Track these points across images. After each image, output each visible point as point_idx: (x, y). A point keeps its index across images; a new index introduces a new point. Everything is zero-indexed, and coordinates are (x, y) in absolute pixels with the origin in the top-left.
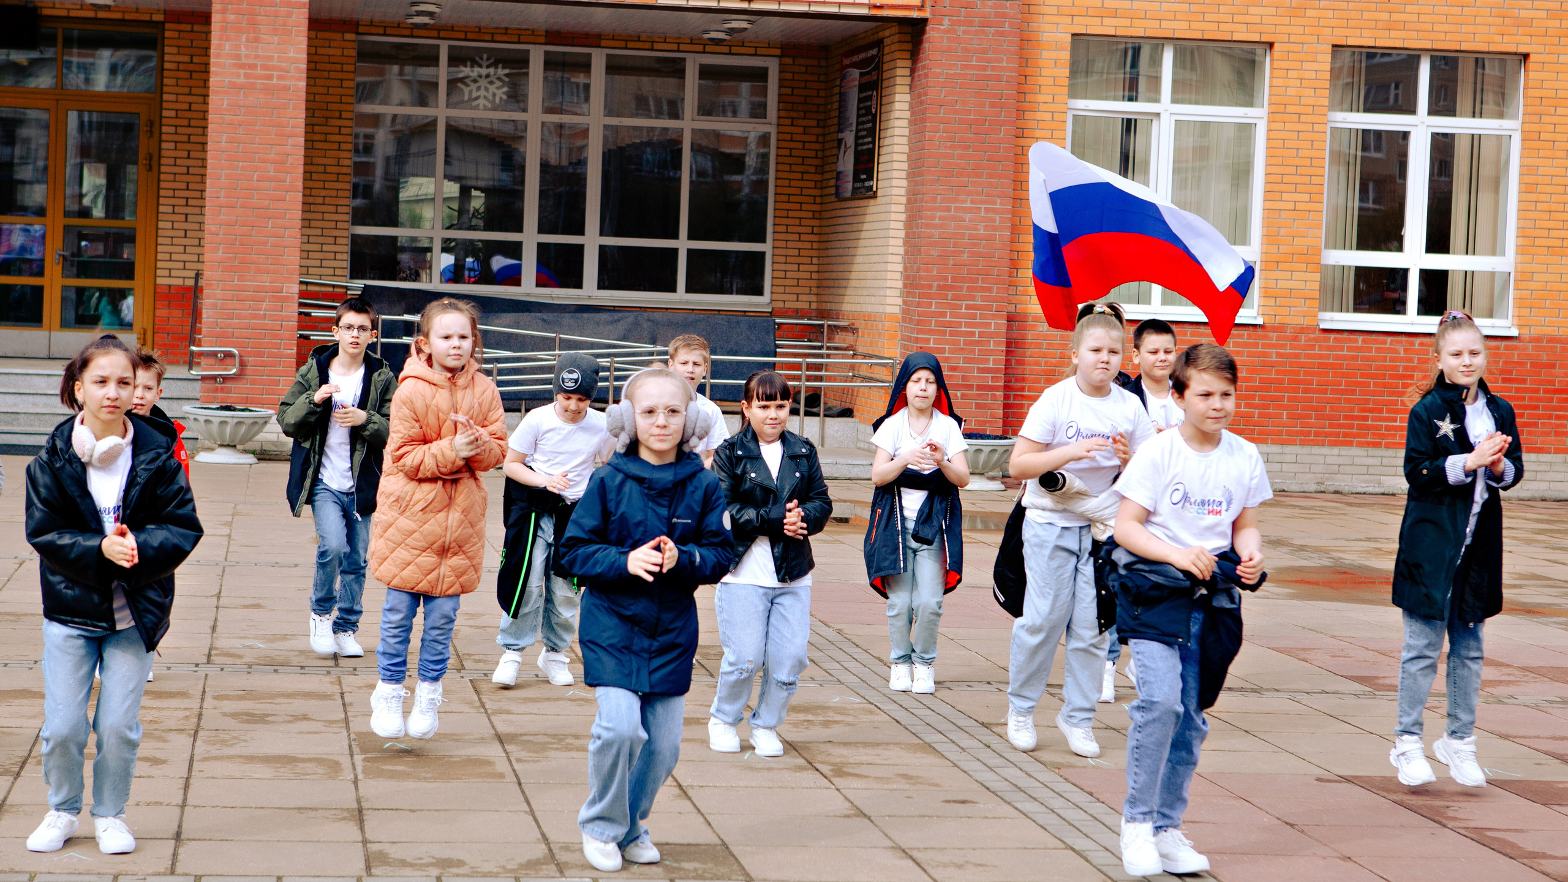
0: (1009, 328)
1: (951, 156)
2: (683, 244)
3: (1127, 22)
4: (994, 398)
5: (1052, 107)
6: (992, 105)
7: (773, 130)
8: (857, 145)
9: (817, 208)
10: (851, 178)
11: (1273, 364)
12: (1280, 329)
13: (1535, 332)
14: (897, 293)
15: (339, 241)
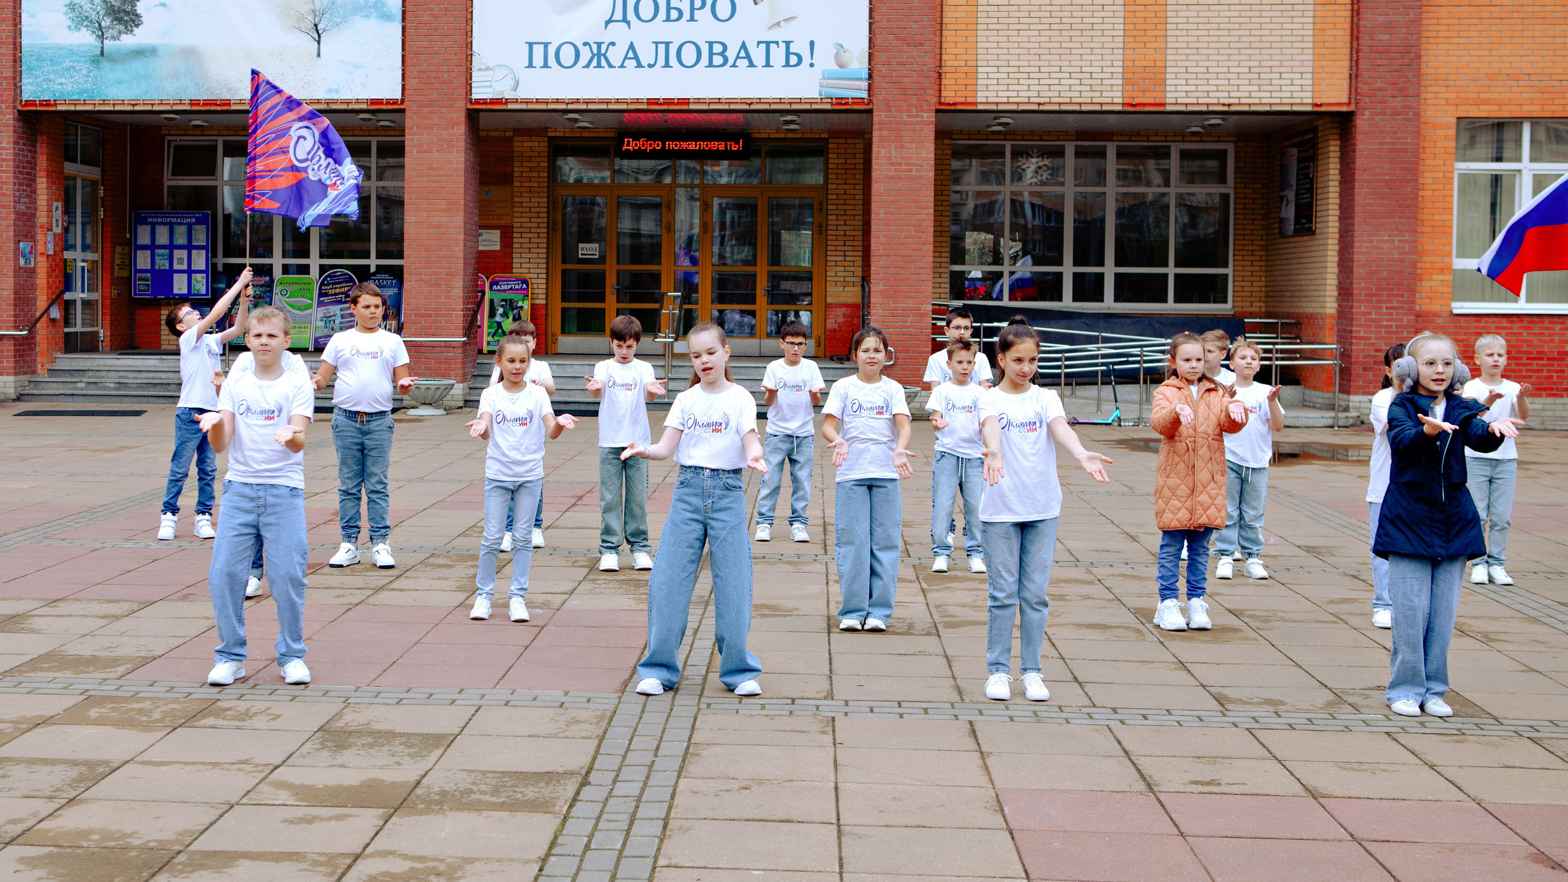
0: (1417, 321)
1: (1371, 205)
2: (1171, 271)
3: (1496, 108)
5: (1444, 168)
6: (1402, 169)
7: (1231, 192)
8: (1297, 200)
9: (1264, 243)
10: (1292, 222)
14: (1334, 299)
15: (943, 275)
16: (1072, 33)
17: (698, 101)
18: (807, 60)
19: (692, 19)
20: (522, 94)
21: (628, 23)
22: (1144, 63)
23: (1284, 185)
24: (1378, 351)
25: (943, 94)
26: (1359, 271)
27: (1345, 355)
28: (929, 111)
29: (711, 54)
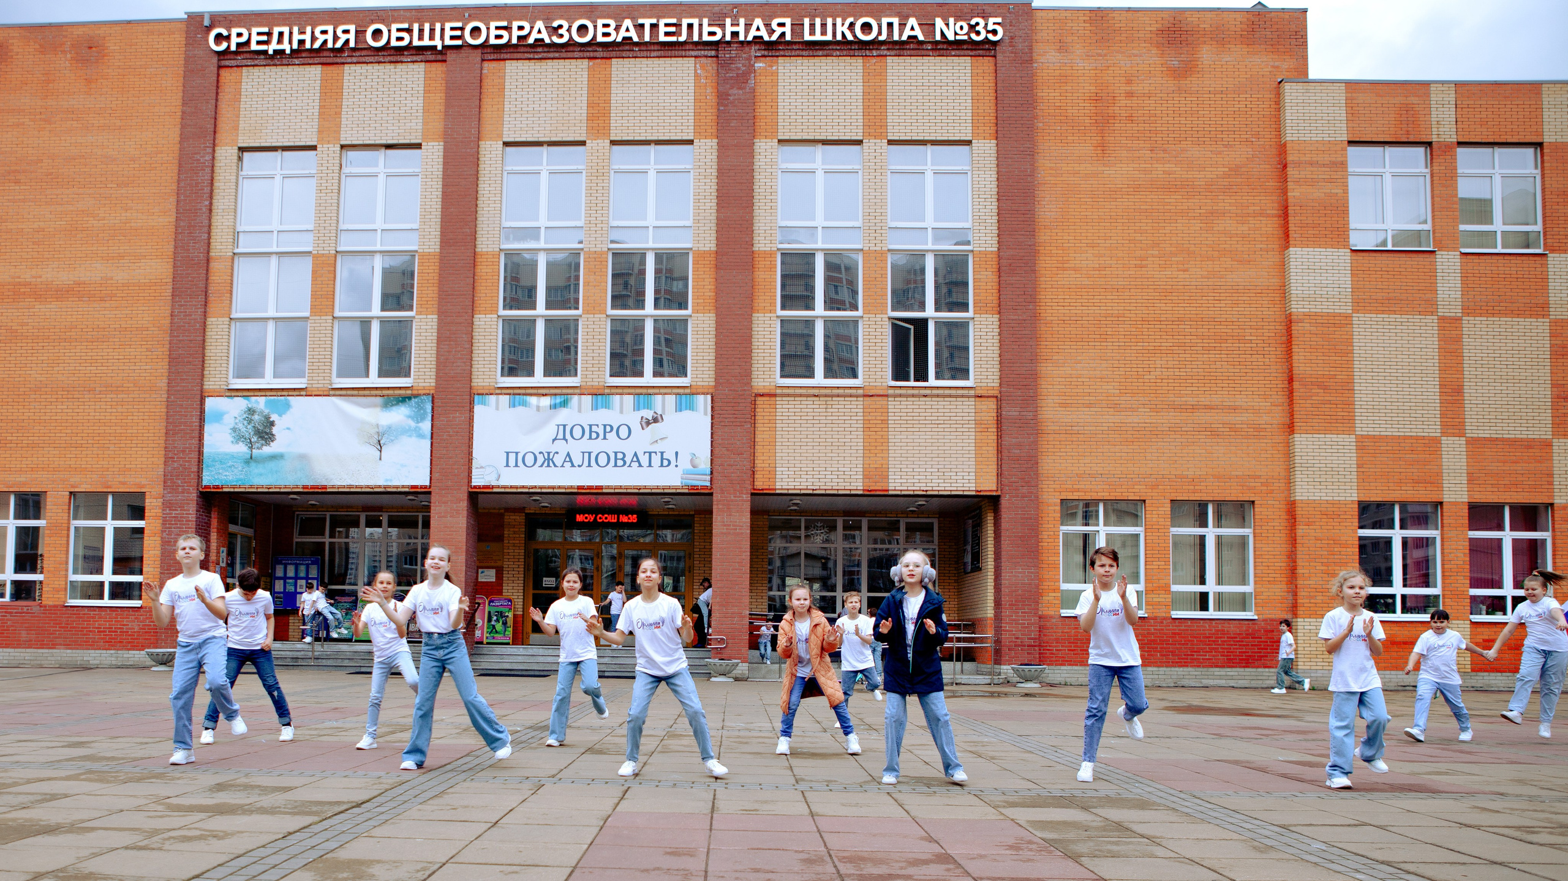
0: (1040, 621)
1: (1011, 551)
3: (1083, 494)
4: (1034, 650)
5: (1054, 529)
11: (1153, 634)
12: (1155, 618)
13: (1265, 617)
14: (992, 608)
16: (832, 448)
17: (608, 487)
18: (673, 463)
19: (605, 438)
20: (502, 483)
21: (566, 441)
22: (876, 466)
23: (965, 543)
24: (1017, 638)
25: (756, 483)
26: (1005, 590)
27: (998, 642)
28: (747, 493)
29: (616, 459)
